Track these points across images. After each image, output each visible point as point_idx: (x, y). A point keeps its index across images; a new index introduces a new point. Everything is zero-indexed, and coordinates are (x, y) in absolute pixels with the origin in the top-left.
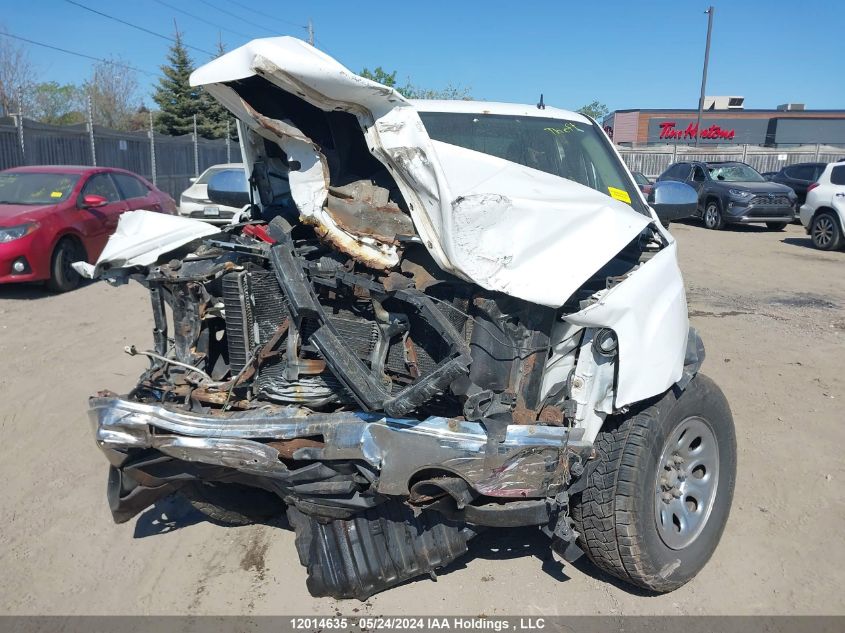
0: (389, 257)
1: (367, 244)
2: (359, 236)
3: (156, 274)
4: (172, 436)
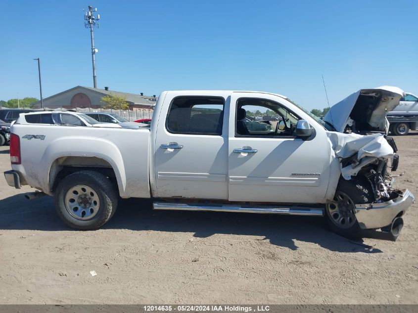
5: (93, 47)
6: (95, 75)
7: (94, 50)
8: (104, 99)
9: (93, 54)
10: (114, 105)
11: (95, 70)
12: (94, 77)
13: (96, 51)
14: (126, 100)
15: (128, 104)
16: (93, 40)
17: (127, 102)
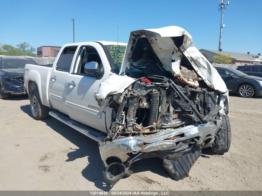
0: (197, 84)
1: (190, 81)
2: (188, 79)
3: (129, 95)
4: (147, 144)
5: (222, 24)
6: (221, 41)
7: (222, 26)
8: (215, 57)
9: (221, 28)
10: (221, 61)
11: (221, 39)
12: (220, 43)
13: (224, 25)
14: (231, 57)
15: (232, 60)
16: (222, 19)
17: (231, 59)
